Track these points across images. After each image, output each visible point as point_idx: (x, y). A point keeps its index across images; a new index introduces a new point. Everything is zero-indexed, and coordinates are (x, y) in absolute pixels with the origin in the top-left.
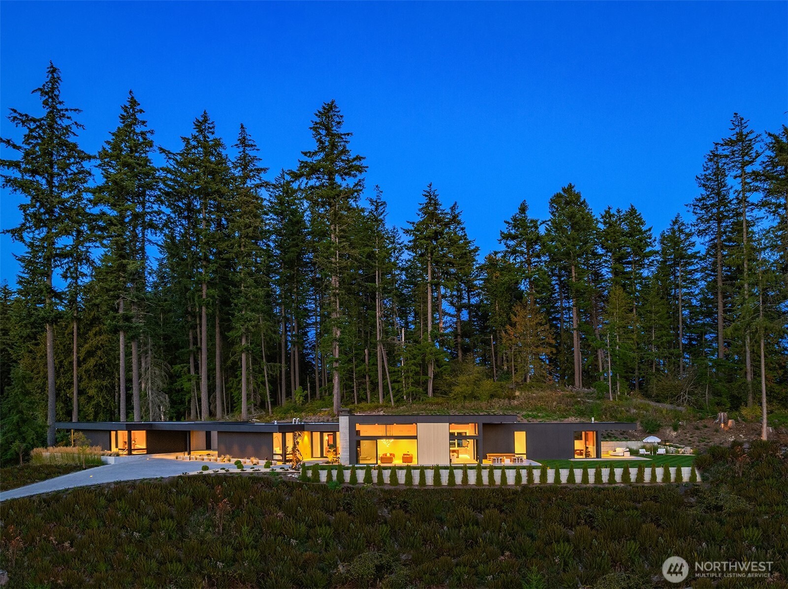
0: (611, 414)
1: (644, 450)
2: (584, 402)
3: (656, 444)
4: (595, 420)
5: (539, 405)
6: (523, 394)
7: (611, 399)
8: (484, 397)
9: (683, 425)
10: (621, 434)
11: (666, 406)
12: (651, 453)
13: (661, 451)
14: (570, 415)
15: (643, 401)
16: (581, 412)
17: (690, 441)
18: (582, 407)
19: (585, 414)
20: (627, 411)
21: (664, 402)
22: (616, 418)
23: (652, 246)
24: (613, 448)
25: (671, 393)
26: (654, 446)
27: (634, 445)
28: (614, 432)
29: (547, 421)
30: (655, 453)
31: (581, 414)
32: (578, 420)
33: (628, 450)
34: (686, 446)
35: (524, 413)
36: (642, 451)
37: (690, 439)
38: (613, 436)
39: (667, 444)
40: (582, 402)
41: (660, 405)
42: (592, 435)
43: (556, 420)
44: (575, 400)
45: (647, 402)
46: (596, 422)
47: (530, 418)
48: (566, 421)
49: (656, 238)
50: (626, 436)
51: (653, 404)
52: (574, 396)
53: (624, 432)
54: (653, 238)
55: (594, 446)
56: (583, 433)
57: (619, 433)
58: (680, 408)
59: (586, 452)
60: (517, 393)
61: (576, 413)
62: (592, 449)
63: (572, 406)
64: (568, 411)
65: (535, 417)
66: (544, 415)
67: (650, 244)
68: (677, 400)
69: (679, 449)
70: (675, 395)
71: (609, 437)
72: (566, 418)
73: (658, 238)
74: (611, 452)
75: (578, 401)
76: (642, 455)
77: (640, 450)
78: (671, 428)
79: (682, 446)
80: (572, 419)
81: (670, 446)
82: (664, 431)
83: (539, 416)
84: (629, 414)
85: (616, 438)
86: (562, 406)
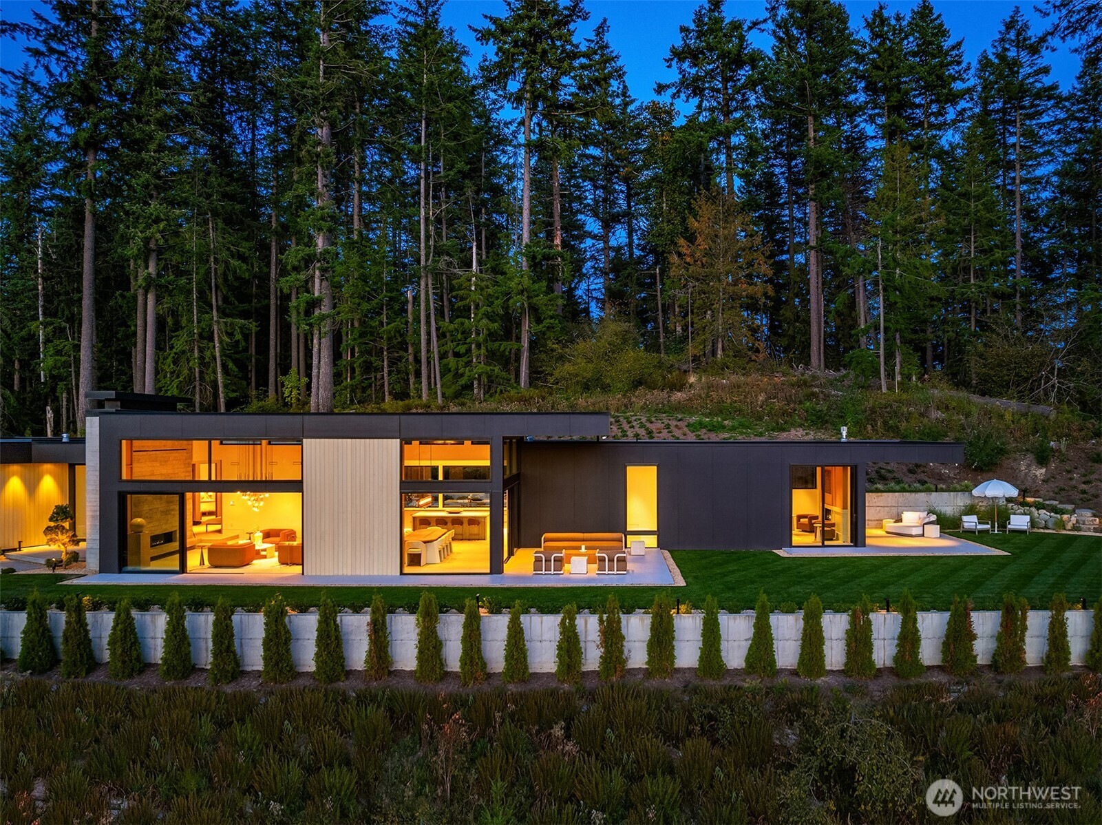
0: (885, 423)
1: (974, 518)
2: (827, 397)
3: (1002, 502)
4: (849, 434)
5: (729, 401)
6: (703, 379)
7: (884, 390)
8: (620, 385)
9: (1059, 451)
10: (910, 471)
11: (1008, 406)
12: (993, 527)
13: (1019, 521)
14: (793, 425)
15: (954, 393)
16: (819, 418)
17: (1084, 492)
18: (822, 406)
19: (827, 422)
20: (922, 415)
21: (1000, 395)
22: (895, 430)
23: (963, 80)
24: (894, 511)
25: (1017, 375)
26: (999, 507)
27: (950, 503)
28: (893, 466)
29: (740, 438)
30: (1003, 526)
31: (820, 420)
32: (810, 437)
33: (933, 518)
34: (1078, 507)
35: (694, 419)
36: (970, 522)
37: (1084, 487)
38: (889, 475)
39: (1029, 499)
40: (821, 396)
41: (997, 403)
42: (840, 478)
43: (761, 435)
44: (808, 391)
45: (963, 394)
46: (852, 439)
47: (704, 431)
48: (783, 436)
49: (969, 63)
50: (923, 477)
51: (976, 398)
52: (805, 382)
53: (917, 466)
54: (964, 65)
55: (845, 507)
56: (819, 469)
57: (905, 469)
58: (1041, 408)
59: (824, 525)
60: (692, 379)
61: (806, 420)
62: (840, 517)
63: (801, 402)
64: (790, 415)
65: (713, 428)
66: (736, 424)
67: (959, 77)
68: (1032, 390)
69: (1065, 517)
70: (1026, 379)
71: (883, 478)
72: (784, 430)
73: (975, 65)
74: (889, 524)
75: (813, 394)
76: (970, 535)
77: (965, 518)
78: (1030, 456)
79: (1070, 507)
80: (796, 434)
81: (1039, 507)
82: (1014, 465)
83: (724, 427)
84: (925, 420)
85: (898, 481)
86: (778, 404)
